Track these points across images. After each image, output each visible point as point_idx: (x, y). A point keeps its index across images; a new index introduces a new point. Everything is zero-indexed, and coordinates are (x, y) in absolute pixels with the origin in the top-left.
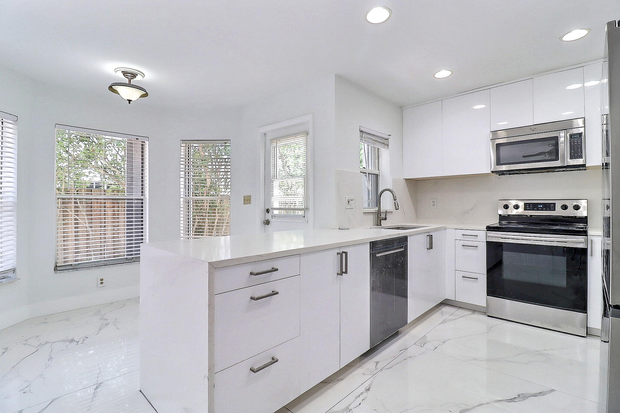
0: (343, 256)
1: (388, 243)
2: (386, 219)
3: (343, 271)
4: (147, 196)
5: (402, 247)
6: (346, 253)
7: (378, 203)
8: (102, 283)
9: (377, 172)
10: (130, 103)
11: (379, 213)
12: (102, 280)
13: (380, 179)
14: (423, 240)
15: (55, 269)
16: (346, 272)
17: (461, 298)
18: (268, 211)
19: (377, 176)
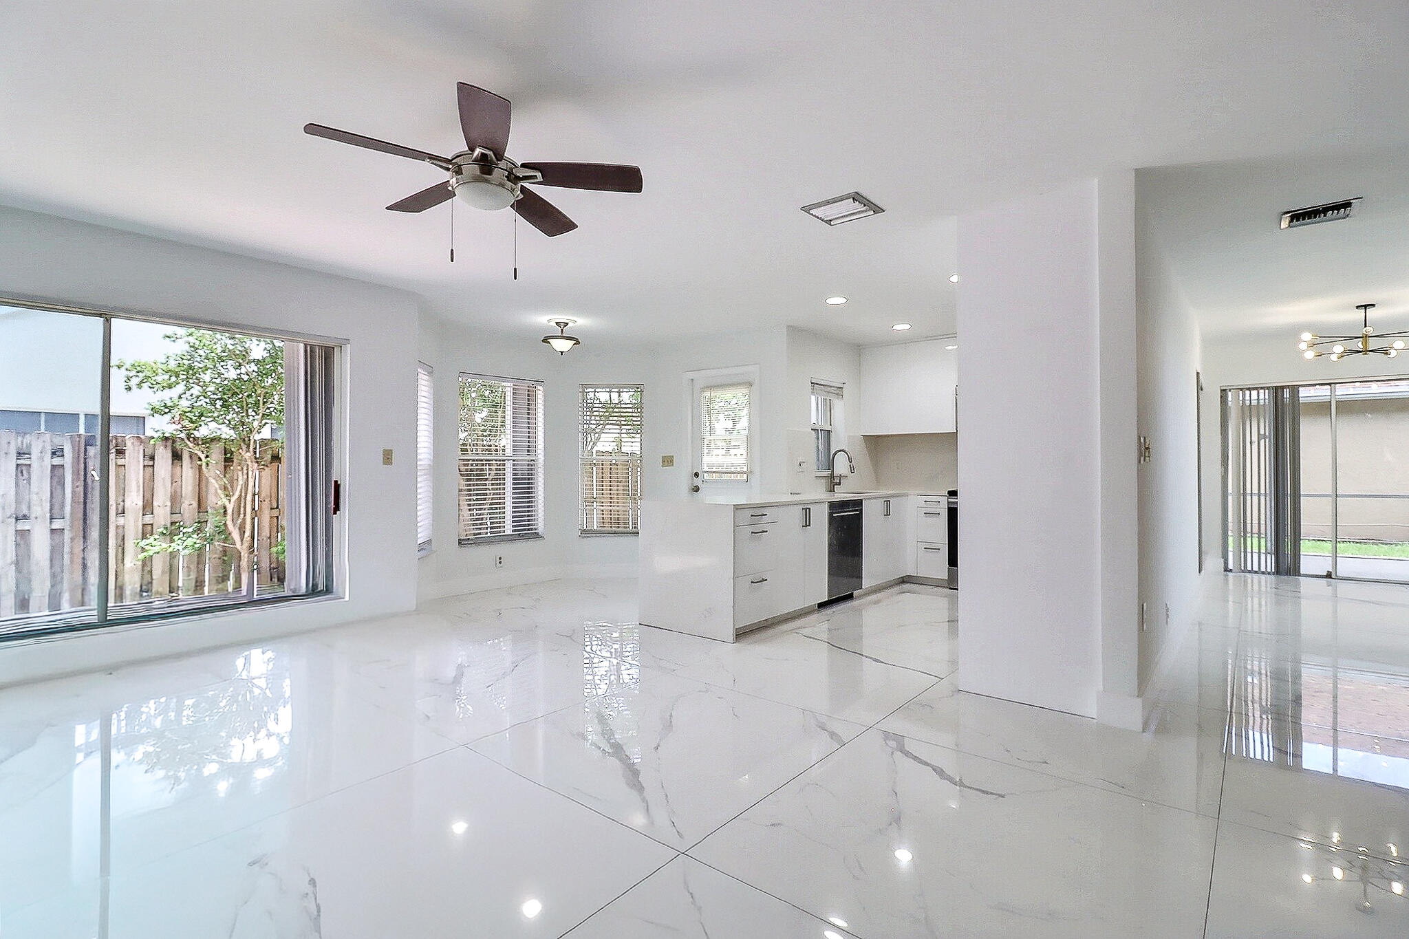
0: (807, 511)
1: (843, 505)
2: (840, 484)
3: (807, 524)
4: (541, 457)
5: (857, 510)
6: (809, 509)
7: (830, 465)
8: (500, 563)
9: (828, 428)
10: (562, 354)
11: (832, 477)
12: (500, 558)
13: (832, 435)
14: (879, 506)
15: (459, 543)
16: (809, 525)
17: (923, 573)
18: (697, 475)
19: (829, 432)
